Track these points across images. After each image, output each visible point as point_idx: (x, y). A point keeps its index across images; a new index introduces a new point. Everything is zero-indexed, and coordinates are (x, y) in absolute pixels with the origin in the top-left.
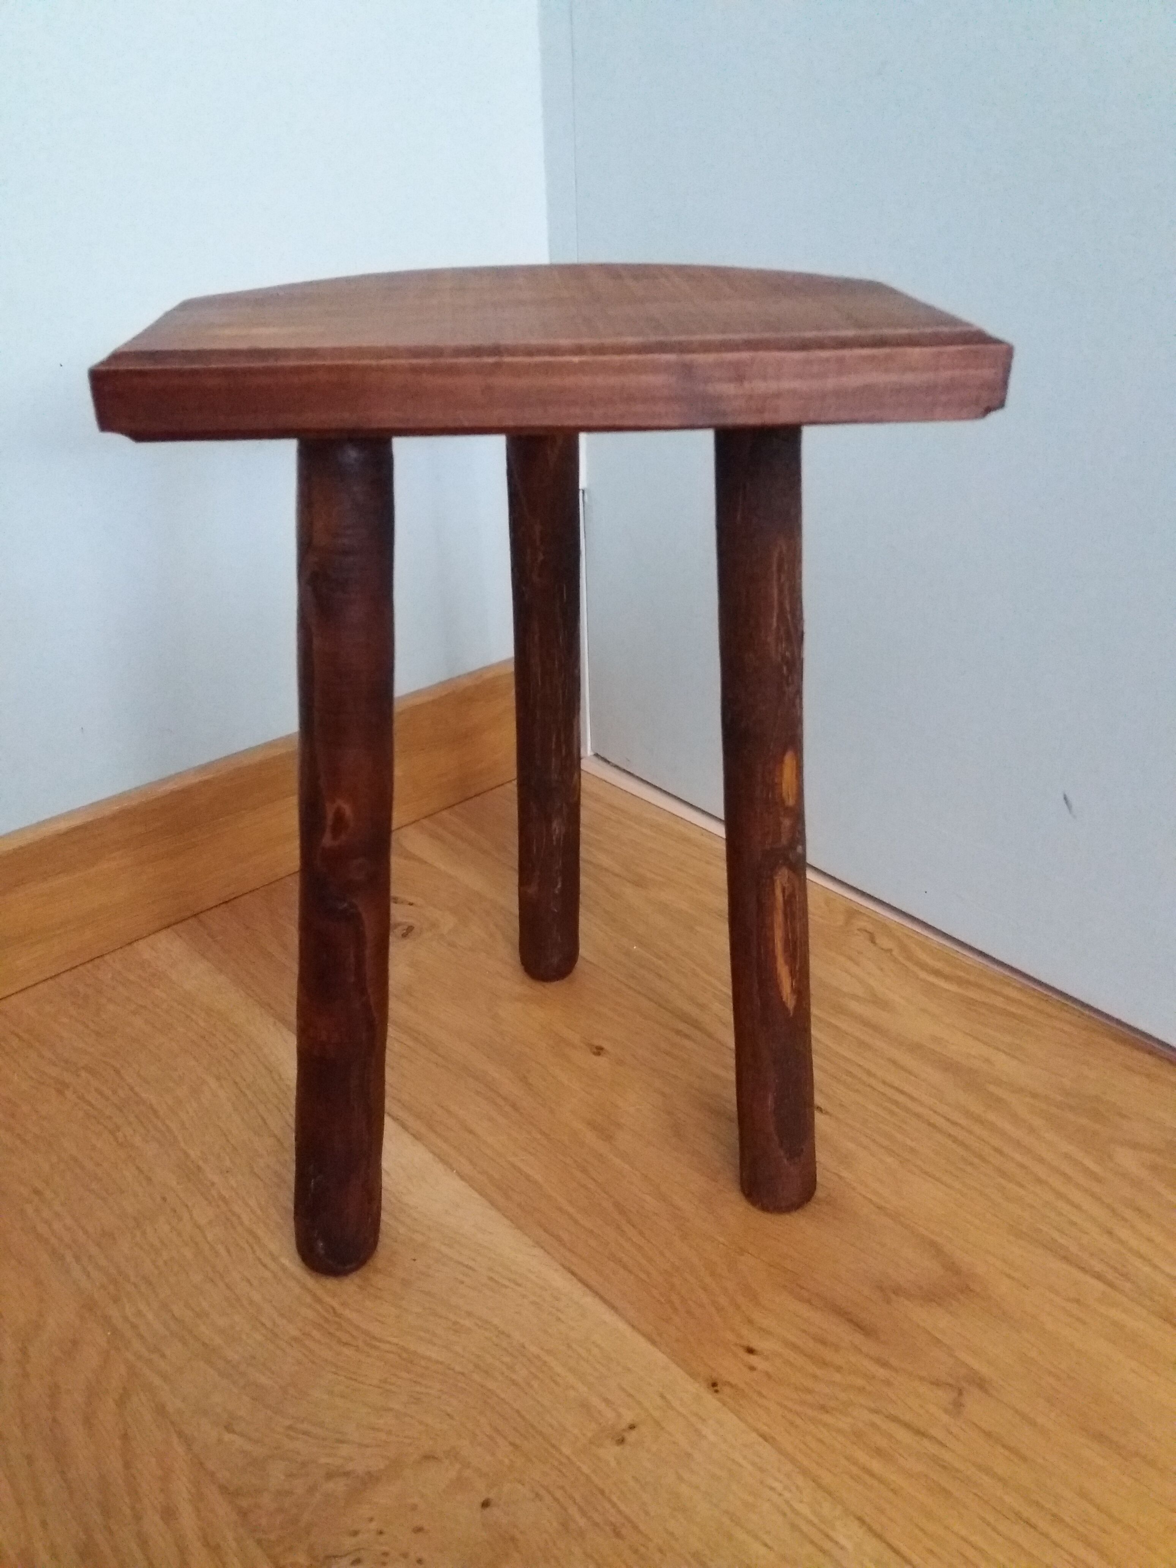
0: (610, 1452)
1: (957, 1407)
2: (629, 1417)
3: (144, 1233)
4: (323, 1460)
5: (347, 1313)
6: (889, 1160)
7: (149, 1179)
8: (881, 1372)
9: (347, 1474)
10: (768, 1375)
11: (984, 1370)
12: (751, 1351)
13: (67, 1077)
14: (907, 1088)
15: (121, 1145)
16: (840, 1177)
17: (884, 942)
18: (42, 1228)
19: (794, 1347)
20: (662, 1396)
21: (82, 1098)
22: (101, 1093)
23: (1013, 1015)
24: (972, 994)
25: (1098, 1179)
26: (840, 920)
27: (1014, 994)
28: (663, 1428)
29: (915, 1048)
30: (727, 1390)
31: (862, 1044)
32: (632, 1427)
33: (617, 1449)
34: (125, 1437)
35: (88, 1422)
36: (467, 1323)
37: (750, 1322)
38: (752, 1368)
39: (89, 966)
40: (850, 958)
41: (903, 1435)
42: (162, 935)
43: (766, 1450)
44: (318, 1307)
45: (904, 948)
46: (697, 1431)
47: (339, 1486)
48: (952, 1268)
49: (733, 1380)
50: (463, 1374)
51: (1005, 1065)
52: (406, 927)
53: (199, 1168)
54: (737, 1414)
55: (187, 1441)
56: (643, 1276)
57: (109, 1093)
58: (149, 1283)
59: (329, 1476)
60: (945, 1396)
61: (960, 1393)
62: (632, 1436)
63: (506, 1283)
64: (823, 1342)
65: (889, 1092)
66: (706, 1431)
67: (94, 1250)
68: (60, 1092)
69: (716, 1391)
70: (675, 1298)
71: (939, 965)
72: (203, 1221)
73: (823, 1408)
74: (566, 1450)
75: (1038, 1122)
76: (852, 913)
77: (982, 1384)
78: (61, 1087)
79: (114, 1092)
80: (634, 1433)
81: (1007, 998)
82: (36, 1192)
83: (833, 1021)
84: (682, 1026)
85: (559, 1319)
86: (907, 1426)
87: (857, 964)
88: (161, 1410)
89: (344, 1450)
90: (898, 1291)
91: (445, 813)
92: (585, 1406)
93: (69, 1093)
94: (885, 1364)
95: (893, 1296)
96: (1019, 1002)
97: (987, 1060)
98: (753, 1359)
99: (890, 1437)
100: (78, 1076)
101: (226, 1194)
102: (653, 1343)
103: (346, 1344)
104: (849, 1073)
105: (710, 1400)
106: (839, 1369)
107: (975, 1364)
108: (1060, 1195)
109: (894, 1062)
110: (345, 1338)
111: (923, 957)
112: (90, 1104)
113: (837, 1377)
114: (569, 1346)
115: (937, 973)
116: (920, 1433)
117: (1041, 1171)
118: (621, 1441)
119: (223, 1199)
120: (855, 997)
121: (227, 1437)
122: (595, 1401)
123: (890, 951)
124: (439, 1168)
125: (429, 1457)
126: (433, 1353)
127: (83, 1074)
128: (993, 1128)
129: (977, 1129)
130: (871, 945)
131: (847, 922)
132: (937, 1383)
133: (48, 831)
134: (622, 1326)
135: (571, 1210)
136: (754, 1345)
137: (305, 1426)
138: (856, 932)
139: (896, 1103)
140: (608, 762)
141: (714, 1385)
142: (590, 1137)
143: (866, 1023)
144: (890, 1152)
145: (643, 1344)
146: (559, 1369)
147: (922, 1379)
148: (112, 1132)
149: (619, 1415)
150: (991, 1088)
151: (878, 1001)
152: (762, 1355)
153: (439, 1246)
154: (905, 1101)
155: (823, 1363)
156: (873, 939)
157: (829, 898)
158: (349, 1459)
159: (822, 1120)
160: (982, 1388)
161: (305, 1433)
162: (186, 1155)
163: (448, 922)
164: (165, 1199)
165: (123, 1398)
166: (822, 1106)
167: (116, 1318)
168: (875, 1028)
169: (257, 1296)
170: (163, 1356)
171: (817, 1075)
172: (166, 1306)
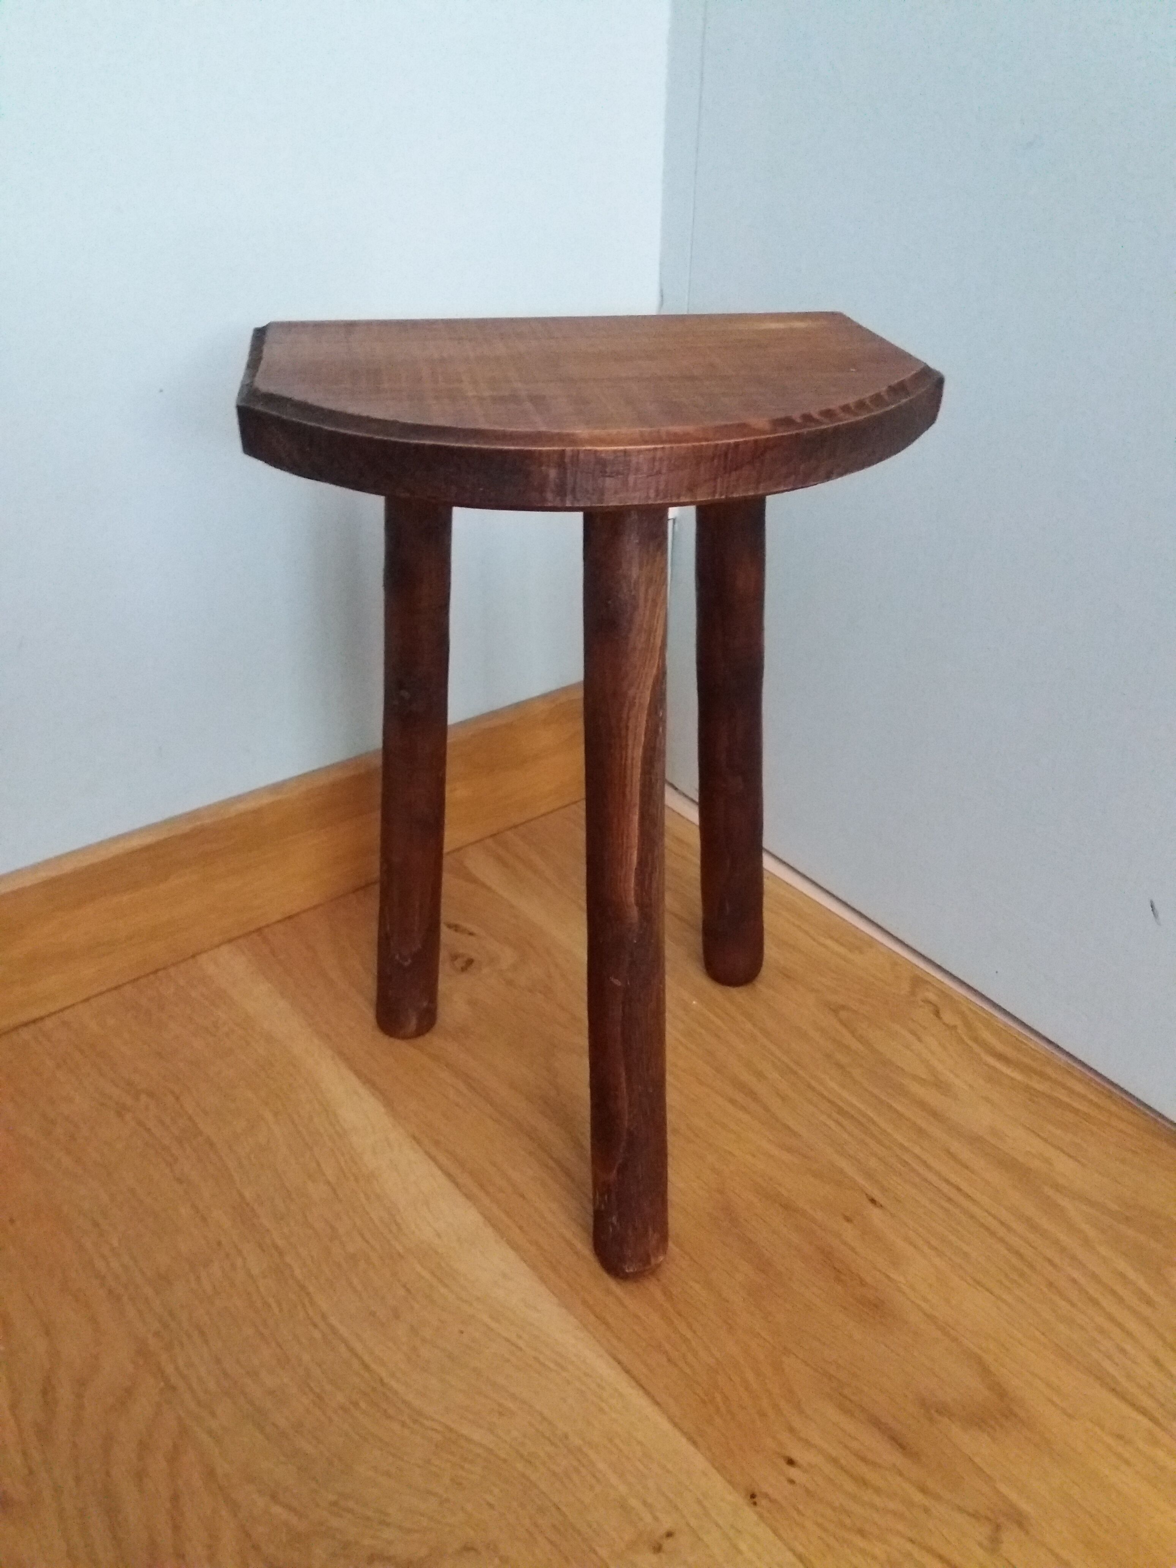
0: (646, 1561)
1: (994, 1543)
2: (668, 1523)
3: (198, 1278)
4: (367, 1542)
5: (393, 1383)
6: (938, 1262)
7: (204, 1219)
8: (920, 1498)
9: (386, 1559)
10: (808, 1492)
11: (1024, 1506)
12: (791, 1462)
13: (129, 1101)
14: (964, 1186)
15: (180, 1181)
16: (891, 1279)
17: (948, 1017)
18: (100, 1264)
19: (835, 1461)
20: (701, 1504)
21: (140, 1123)
22: (159, 1119)
23: (1076, 1111)
25: (1149, 1302)
26: (905, 987)
27: (1079, 1088)
28: (700, 1539)
29: (975, 1140)
30: (763, 1502)
31: (920, 1131)
32: (669, 1535)
33: (653, 1558)
34: (175, 1498)
35: (140, 1476)
36: (510, 1405)
37: (792, 1430)
38: (792, 1482)
39: (152, 977)
40: (913, 1033)
42: (225, 949)
44: (367, 1375)
45: (968, 1025)
46: (735, 1547)
48: (998, 1390)
49: (772, 1492)
50: (505, 1461)
51: (1064, 1167)
52: (465, 959)
53: (253, 1210)
54: (775, 1532)
55: (234, 1507)
56: (688, 1371)
57: (168, 1121)
58: (202, 1333)
59: (372, 1560)
60: (982, 1532)
61: (998, 1527)
62: (668, 1544)
63: (552, 1365)
64: (864, 1460)
65: (947, 1189)
66: (743, 1547)
67: (148, 1291)
68: (120, 1115)
69: (755, 1504)
70: (719, 1398)
71: (1002, 1048)
72: (255, 1271)
73: (861, 1532)
74: (602, 1552)
75: (1092, 1233)
76: (918, 982)
77: (1020, 1520)
78: (121, 1110)
79: (174, 1121)
80: (670, 1540)
81: (1071, 1092)
82: (96, 1224)
83: (894, 1104)
84: (740, 1097)
85: (601, 1410)
87: (919, 1039)
88: (210, 1473)
89: (388, 1534)
90: (943, 1410)
91: (510, 834)
92: (623, 1506)
93: (128, 1116)
94: (924, 1490)
95: (936, 1415)
97: (1047, 1161)
98: (793, 1472)
100: (138, 1099)
101: (280, 1243)
102: (695, 1443)
103: (392, 1418)
104: (906, 1163)
105: (749, 1514)
106: (878, 1491)
107: (1015, 1498)
108: (1111, 1318)
109: (952, 1156)
110: (391, 1411)
111: (986, 1035)
112: (148, 1130)
113: (876, 1499)
114: (611, 1440)
115: (1002, 1058)
117: (1093, 1290)
118: (658, 1549)
119: (276, 1247)
120: (915, 1078)
121: (274, 1508)
122: (633, 1502)
123: (955, 1027)
124: (489, 1234)
125: (469, 1548)
126: (477, 1435)
127: (144, 1098)
128: (1046, 1234)
130: (935, 1017)
131: (913, 993)
132: (975, 1515)
133: (120, 848)
134: (665, 1423)
136: (795, 1455)
137: (349, 1503)
138: (921, 1003)
139: (950, 1200)
140: (676, 789)
141: (753, 1496)
143: (926, 1108)
144: (940, 1254)
145: (683, 1443)
146: (601, 1466)
147: (960, 1509)
148: (169, 1165)
149: (658, 1520)
150: (1048, 1191)
151: (938, 1084)
152: (800, 1467)
153: (486, 1319)
154: (960, 1199)
155: (863, 1482)
156: (937, 1013)
157: (895, 962)
158: (390, 1543)
159: (875, 1214)
160: (1020, 1525)
161: (350, 1511)
162: (241, 1196)
163: (508, 957)
164: (219, 1243)
165: (174, 1457)
166: (876, 1199)
167: (170, 1369)
168: (935, 1114)
169: (306, 1357)
170: (213, 1414)
171: (873, 1163)
172: (218, 1361)
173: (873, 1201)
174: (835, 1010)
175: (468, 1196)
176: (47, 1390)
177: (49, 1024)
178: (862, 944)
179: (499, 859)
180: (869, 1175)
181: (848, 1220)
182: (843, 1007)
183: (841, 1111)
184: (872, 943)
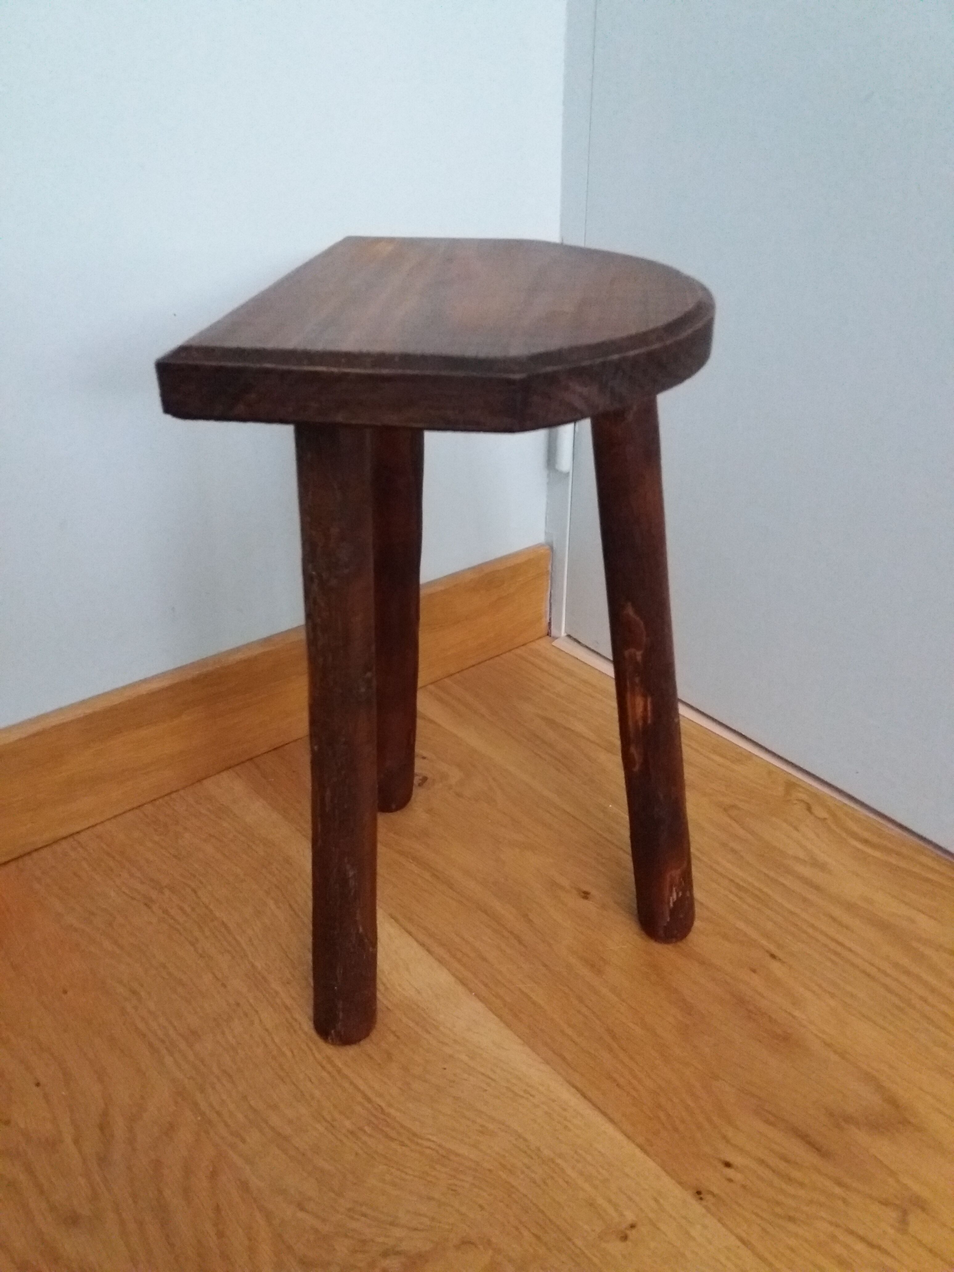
0: (615, 1247)
1: (903, 1224)
2: (630, 1217)
3: (223, 1033)
4: (381, 1240)
5: (392, 1111)
6: (832, 1003)
7: (224, 986)
8: (837, 1190)
9: (398, 1253)
10: (744, 1187)
11: (926, 1194)
12: (728, 1165)
13: (154, 894)
14: (847, 943)
15: (200, 955)
16: (794, 1017)
17: (818, 811)
18: (140, 1024)
19: (762, 1162)
20: (656, 1201)
21: (165, 912)
22: (181, 909)
23: (931, 881)
24: (893, 860)
26: (781, 790)
28: (658, 1229)
29: (850, 907)
30: (709, 1197)
31: (805, 900)
32: (633, 1226)
33: (620, 1245)
34: (218, 1209)
35: (187, 1192)
36: (491, 1126)
37: (726, 1139)
38: (730, 1180)
39: (167, 798)
40: (791, 825)
41: (860, 1247)
42: (225, 774)
43: (744, 1252)
44: (369, 1106)
45: (835, 817)
46: (687, 1233)
47: (393, 1263)
48: (893, 1101)
49: (715, 1190)
50: (490, 1170)
51: (925, 924)
52: (421, 778)
53: (264, 978)
54: (720, 1220)
55: (268, 1216)
56: (634, 1093)
57: (188, 910)
58: (230, 1076)
59: (385, 1254)
60: (892, 1215)
61: (905, 1212)
62: (632, 1234)
63: (522, 1093)
64: (788, 1161)
65: (833, 945)
66: (694, 1233)
67: (183, 1045)
68: (148, 907)
69: (701, 1199)
70: (662, 1115)
71: (866, 835)
72: (270, 1025)
73: (791, 1219)
74: (579, 1243)
76: (791, 785)
77: (922, 1205)
78: (148, 903)
79: (193, 909)
80: (634, 1231)
82: (134, 992)
83: (782, 880)
85: (566, 1127)
86: (862, 1239)
87: (796, 829)
88: (245, 1188)
89: (398, 1232)
90: (849, 1119)
91: (448, 681)
92: (591, 1204)
93: (155, 907)
94: (840, 1184)
95: (843, 1124)
96: (932, 870)
97: (911, 920)
98: (730, 1172)
99: (847, 1246)
100: (162, 893)
102: (646, 1153)
103: (392, 1139)
104: (798, 927)
105: (696, 1208)
106: (802, 1185)
107: (916, 1188)
109: (834, 919)
110: (393, 1134)
111: (851, 826)
112: (173, 918)
113: (801, 1193)
114: (576, 1152)
115: (866, 842)
116: (871, 1245)
118: (625, 1238)
119: (285, 1006)
120: (796, 858)
121: (300, 1215)
122: (600, 1201)
123: (825, 819)
124: (460, 989)
125: (466, 1243)
126: (464, 1150)
127: (167, 892)
128: (918, 978)
129: (904, 978)
130: (807, 812)
131: (787, 793)
132: (885, 1203)
133: (144, 690)
134: (620, 1137)
135: (569, 1031)
136: (730, 1158)
137: (364, 1209)
138: (795, 802)
139: (836, 953)
140: (579, 642)
141: (699, 1193)
142: (585, 972)
143: (807, 882)
144: (832, 995)
145: (637, 1153)
146: (570, 1172)
147: (872, 1198)
148: (192, 944)
149: (622, 1215)
150: (915, 944)
151: (816, 864)
152: (736, 1169)
153: (464, 1057)
154: (845, 953)
155: (789, 1180)
156: (809, 809)
157: (771, 771)
158: (401, 1240)
159: (775, 966)
160: (923, 1209)
161: (364, 1215)
162: (253, 966)
163: (455, 775)
164: (238, 1004)
165: (214, 1175)
166: (776, 954)
167: (203, 1106)
168: (817, 888)
169: (317, 1093)
170: (244, 1141)
171: (769, 926)
172: (245, 1098)
173: (773, 956)
174: (726, 809)
175: (441, 961)
176: (104, 1126)
177: (83, 838)
178: (743, 758)
179: (440, 700)
180: (767, 936)
181: (754, 971)
182: (733, 806)
183: (738, 886)
184: (750, 756)
